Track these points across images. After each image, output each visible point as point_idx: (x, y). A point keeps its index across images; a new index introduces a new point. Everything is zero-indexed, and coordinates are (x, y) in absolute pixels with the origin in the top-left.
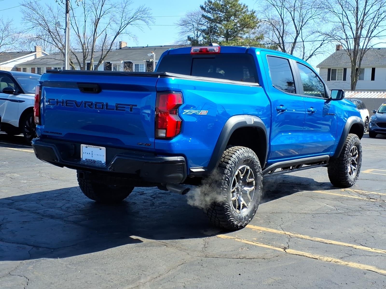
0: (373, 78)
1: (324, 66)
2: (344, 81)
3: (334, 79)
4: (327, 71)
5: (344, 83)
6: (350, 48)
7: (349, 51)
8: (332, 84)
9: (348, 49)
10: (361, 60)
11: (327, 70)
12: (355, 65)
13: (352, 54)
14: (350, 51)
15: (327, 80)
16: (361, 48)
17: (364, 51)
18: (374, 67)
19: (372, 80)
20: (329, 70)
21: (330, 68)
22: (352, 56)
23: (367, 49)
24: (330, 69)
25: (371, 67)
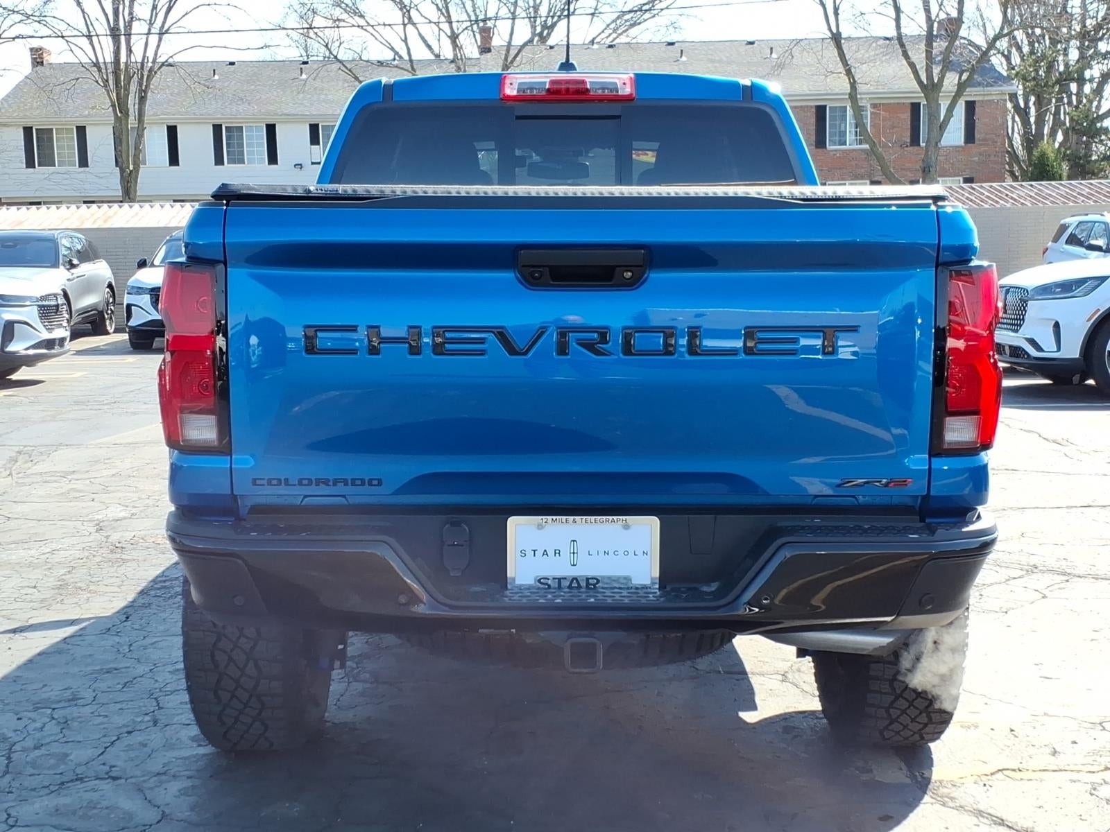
0: (174, 159)
1: (8, 118)
2: (82, 169)
3: (47, 161)
4: (20, 135)
5: (82, 176)
6: (101, 60)
7: (100, 70)
8: (45, 179)
9: (96, 65)
10: (142, 99)
11: (21, 131)
12: (127, 115)
13: (111, 82)
14: (104, 71)
15: (25, 166)
16: (140, 60)
17: (150, 71)
18: (172, 123)
19: (171, 165)
20: (28, 131)
21: (29, 125)
22: (112, 87)
23: (156, 67)
24: (32, 128)
25: (163, 123)
